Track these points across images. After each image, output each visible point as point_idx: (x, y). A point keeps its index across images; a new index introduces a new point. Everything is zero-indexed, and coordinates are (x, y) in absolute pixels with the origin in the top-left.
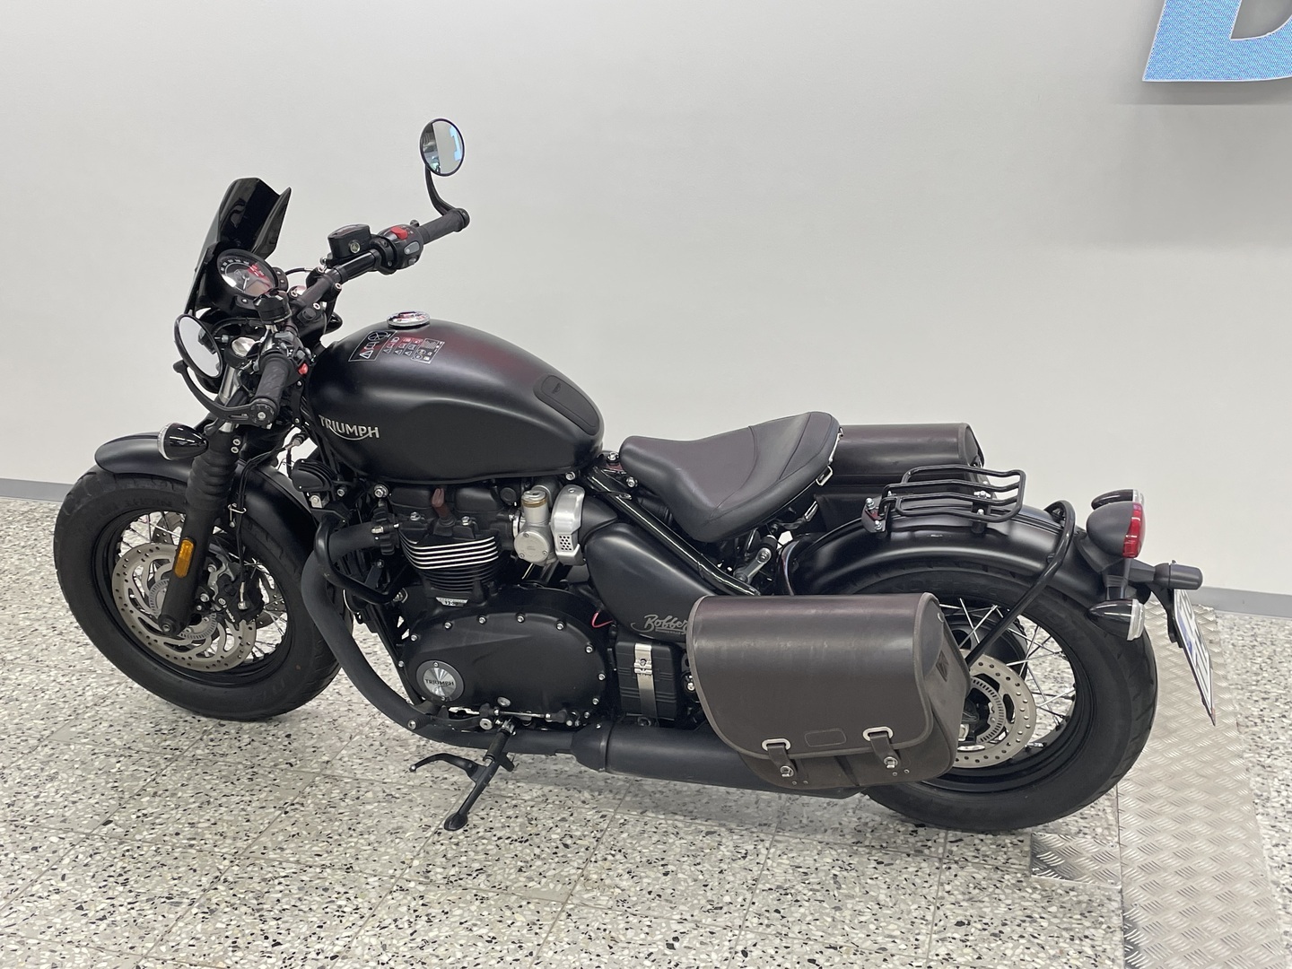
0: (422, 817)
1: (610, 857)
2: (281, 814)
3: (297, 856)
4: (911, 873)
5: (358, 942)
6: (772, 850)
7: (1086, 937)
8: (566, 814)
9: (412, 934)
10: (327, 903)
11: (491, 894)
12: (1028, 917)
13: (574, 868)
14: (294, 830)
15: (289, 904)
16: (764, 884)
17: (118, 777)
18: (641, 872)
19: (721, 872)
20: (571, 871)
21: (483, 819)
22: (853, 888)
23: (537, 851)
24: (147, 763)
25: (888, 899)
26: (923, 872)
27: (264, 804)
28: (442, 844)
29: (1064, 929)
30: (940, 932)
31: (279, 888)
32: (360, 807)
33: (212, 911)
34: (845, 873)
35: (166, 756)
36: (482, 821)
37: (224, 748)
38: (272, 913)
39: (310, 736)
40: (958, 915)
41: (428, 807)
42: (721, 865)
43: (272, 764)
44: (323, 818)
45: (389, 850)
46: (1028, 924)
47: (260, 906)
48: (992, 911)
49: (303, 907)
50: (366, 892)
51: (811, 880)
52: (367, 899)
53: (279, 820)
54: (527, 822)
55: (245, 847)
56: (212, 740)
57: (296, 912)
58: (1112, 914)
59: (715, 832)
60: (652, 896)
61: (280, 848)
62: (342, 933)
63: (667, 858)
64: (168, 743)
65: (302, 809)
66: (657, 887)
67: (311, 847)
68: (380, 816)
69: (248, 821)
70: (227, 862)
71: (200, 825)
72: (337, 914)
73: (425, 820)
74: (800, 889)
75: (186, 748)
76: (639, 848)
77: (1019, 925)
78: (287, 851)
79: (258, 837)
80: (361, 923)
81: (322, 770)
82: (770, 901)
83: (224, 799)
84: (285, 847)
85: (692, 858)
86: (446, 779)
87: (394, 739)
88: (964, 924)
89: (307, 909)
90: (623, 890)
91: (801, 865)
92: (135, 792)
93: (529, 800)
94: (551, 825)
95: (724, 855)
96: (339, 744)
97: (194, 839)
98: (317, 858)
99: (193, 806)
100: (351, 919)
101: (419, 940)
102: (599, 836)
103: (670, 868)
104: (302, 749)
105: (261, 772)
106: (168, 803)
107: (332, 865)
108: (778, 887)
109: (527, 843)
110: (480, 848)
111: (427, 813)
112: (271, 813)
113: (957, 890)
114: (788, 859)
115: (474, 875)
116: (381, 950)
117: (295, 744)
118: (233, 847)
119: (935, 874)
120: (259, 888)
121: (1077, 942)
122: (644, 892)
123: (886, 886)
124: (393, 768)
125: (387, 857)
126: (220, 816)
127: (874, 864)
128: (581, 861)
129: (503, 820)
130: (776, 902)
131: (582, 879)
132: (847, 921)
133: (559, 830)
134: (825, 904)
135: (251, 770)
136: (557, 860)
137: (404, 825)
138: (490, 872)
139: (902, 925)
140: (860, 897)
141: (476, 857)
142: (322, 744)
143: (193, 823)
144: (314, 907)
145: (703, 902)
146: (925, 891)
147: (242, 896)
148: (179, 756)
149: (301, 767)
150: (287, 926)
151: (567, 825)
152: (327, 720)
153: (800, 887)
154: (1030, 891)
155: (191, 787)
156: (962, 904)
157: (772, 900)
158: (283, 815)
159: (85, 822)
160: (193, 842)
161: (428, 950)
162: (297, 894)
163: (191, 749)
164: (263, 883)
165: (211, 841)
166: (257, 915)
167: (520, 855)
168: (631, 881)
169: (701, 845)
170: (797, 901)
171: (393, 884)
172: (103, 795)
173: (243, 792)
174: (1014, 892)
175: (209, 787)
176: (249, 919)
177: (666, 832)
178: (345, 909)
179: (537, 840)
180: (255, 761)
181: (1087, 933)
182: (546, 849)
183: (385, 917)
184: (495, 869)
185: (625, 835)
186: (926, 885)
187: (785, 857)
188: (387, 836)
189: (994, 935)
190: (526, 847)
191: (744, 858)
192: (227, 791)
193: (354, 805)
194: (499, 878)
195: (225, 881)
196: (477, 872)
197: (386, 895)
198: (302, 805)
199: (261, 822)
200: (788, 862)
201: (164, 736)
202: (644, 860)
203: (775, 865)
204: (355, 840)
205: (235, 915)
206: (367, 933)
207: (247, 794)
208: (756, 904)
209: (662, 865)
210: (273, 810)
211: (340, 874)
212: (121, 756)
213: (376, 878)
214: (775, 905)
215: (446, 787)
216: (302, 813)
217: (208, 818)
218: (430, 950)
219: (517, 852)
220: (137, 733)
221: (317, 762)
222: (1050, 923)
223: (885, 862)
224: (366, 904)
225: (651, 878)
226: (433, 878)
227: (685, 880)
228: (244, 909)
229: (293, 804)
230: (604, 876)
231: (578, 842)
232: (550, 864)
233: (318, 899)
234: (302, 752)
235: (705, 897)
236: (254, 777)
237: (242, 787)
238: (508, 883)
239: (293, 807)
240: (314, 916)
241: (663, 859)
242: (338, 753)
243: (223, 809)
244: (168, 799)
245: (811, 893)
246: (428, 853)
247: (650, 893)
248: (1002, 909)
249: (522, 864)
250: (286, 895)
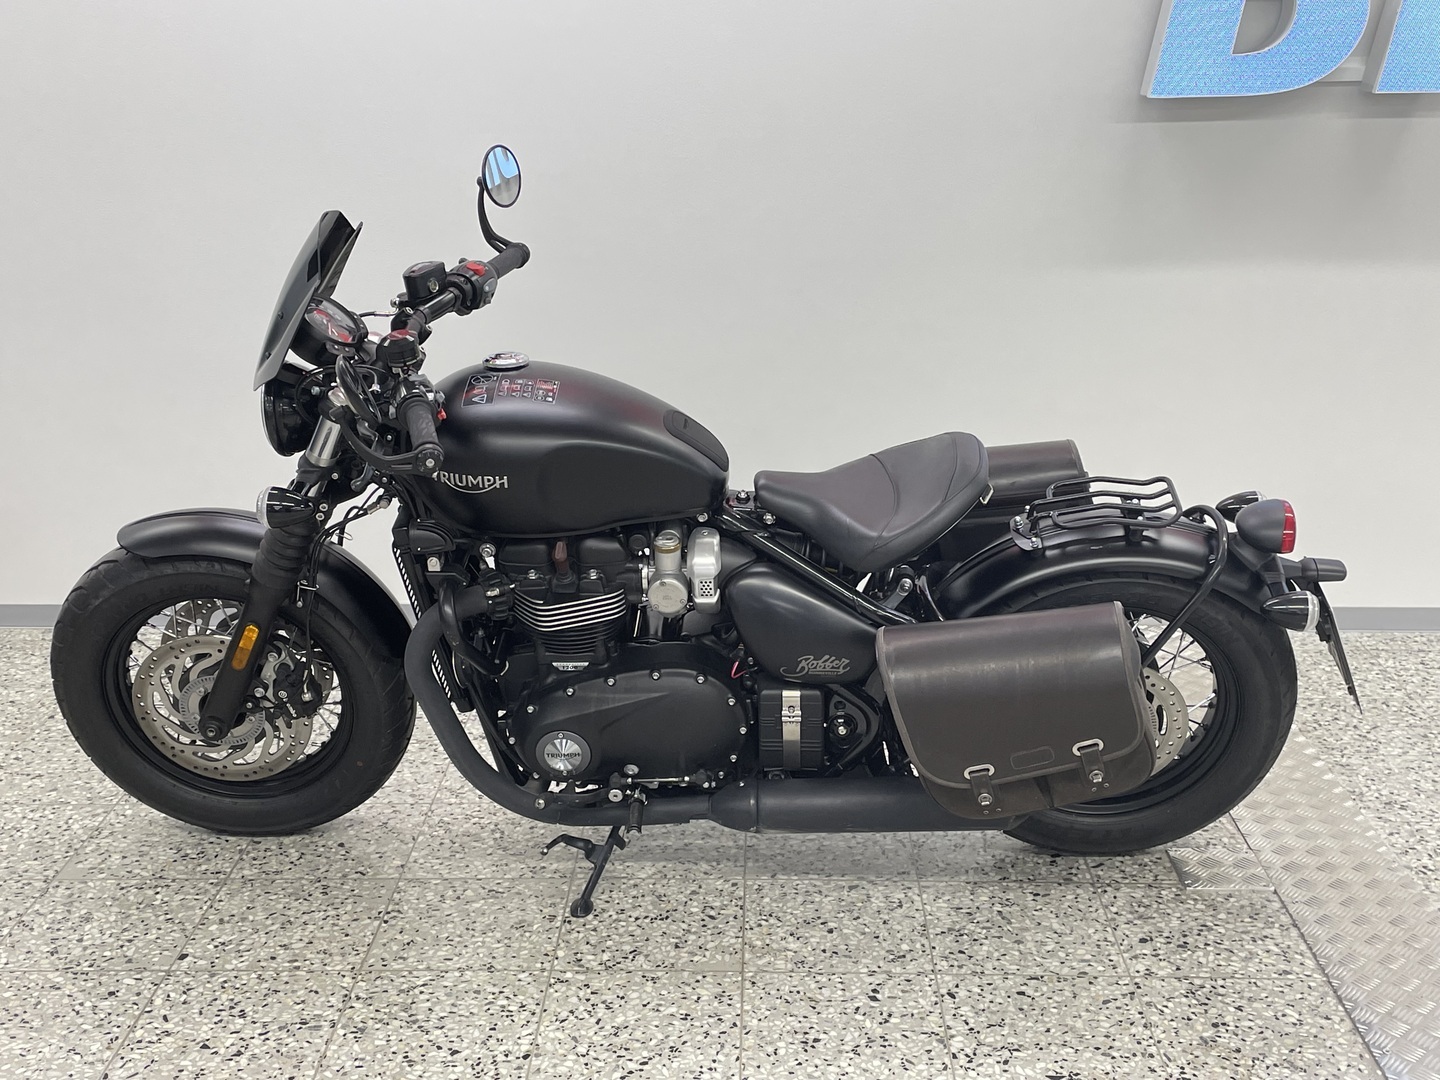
0: (541, 908)
1: (763, 923)
2: (380, 924)
3: (425, 963)
4: (1072, 900)
5: (543, 1038)
6: (925, 896)
7: (1266, 937)
8: (694, 887)
9: (597, 1023)
10: (486, 1005)
11: (659, 974)
12: (1202, 926)
13: (732, 937)
14: (406, 938)
15: (445, 1011)
16: (934, 928)
17: (166, 908)
18: (801, 932)
19: (885, 923)
20: (729, 940)
21: (608, 902)
22: (1024, 921)
23: (684, 926)
24: (192, 891)
25: (1063, 927)
26: (1082, 898)
27: (355, 917)
28: (578, 932)
29: (1242, 932)
30: (1128, 950)
31: (422, 997)
32: (466, 907)
33: (362, 1030)
34: (1007, 908)
35: (211, 881)
36: (607, 905)
37: (274, 865)
38: (431, 1023)
39: (366, 842)
40: (1137, 934)
41: (541, 898)
42: (881, 916)
43: (340, 875)
44: (431, 921)
45: (523, 945)
46: (1206, 933)
47: (413, 1018)
48: (1166, 925)
49: (461, 1012)
50: (523, 989)
51: (979, 919)
52: (528, 995)
53: (382, 930)
54: (657, 900)
55: (360, 961)
56: (255, 859)
57: (458, 1018)
58: (1278, 914)
59: (857, 886)
60: (828, 954)
61: (400, 958)
62: (520, 1032)
63: (822, 916)
64: (204, 867)
65: (401, 916)
66: (828, 944)
67: (435, 953)
68: (493, 912)
69: (347, 935)
70: (348, 980)
71: (293, 946)
72: (503, 1013)
73: (545, 911)
74: (973, 928)
75: (229, 870)
76: (789, 911)
77: (1199, 935)
78: (411, 960)
79: (369, 950)
80: (535, 1019)
81: (400, 874)
82: (949, 944)
83: (306, 917)
84: (405, 955)
85: (848, 913)
86: (544, 867)
87: (464, 835)
88: (1147, 941)
89: (468, 1014)
90: (795, 952)
91: (961, 906)
92: (197, 921)
93: (647, 878)
94: (685, 899)
95: (879, 906)
96: (404, 847)
97: (296, 961)
98: (448, 963)
99: (274, 928)
100: (522, 1017)
101: (608, 1027)
102: (740, 903)
103: (832, 925)
104: (365, 857)
105: (331, 884)
106: (243, 928)
107: (469, 968)
108: (950, 930)
109: (669, 920)
110: (621, 930)
111: (544, 904)
112: (368, 925)
113: (1123, 910)
114: (944, 902)
115: (631, 957)
116: (574, 1043)
117: (354, 853)
118: (346, 963)
119: (1094, 898)
120: (401, 1000)
121: (1260, 942)
122: (818, 951)
123: (1054, 916)
124: (480, 863)
125: (526, 952)
126: (312, 935)
127: (1031, 897)
128: (736, 930)
129: (630, 901)
130: (956, 944)
131: (747, 946)
132: (1035, 953)
133: (695, 904)
134: (1004, 940)
135: (318, 884)
136: (709, 932)
137: (526, 918)
138: (645, 952)
139: (1090, 948)
140: (1034, 929)
141: (622, 940)
142: (385, 849)
143: (285, 945)
144: (475, 1011)
145: (883, 953)
146: (1094, 915)
147: (387, 1010)
148: (226, 879)
149: (375, 874)
150: (455, 1033)
151: (702, 898)
152: (376, 824)
153: (971, 927)
154: (1192, 902)
155: (259, 908)
156: (1135, 922)
157: (950, 941)
158: (384, 925)
159: (156, 959)
160: (296, 964)
161: (624, 1036)
162: (447, 1000)
163: (235, 871)
164: (402, 995)
165: (317, 961)
166: (415, 1027)
167: (668, 932)
168: (798, 942)
169: (850, 900)
170: (975, 940)
171: (549, 977)
172: (160, 929)
173: (325, 908)
174: (1178, 906)
175: (281, 906)
176: (409, 1032)
177: (807, 892)
178: (510, 1008)
179: (677, 915)
180: (318, 874)
181: (1264, 933)
182: (693, 923)
183: (559, 1010)
184: (650, 948)
185: (767, 900)
186: (1091, 909)
187: (940, 901)
188: (513, 931)
189: (1179, 946)
190: (670, 924)
191: (901, 906)
192: (305, 908)
193: (458, 905)
194: (659, 957)
195: (358, 998)
196: (633, 954)
197: (547, 989)
198: (399, 911)
199: (363, 934)
200: (946, 905)
201: (195, 861)
202: (800, 920)
203: (934, 909)
204: (481, 939)
205: (390, 1030)
206: (547, 1029)
207: (329, 908)
208: (937, 948)
209: (822, 924)
210: (369, 921)
211: (484, 975)
212: (156, 887)
213: (526, 974)
214: (956, 947)
215: (549, 876)
216: (405, 920)
217: (299, 938)
218: (626, 1035)
219: (664, 930)
220: (160, 861)
221: (390, 868)
222: (1227, 929)
223: (1042, 893)
224: (530, 1001)
225: (816, 936)
226: (588, 966)
227: (853, 935)
228: (397, 1023)
229: (389, 913)
230: (768, 942)
231: (722, 912)
232: (705, 936)
233: (473, 1002)
234: (368, 860)
235: (883, 949)
236: (327, 891)
237: (319, 902)
238: (672, 961)
239: (390, 915)
240: (480, 1019)
241: (819, 918)
242: (409, 856)
243: (311, 927)
244: (240, 924)
245: (985, 931)
246: (568, 942)
247: (824, 951)
248: (1175, 923)
249: (677, 941)
250: (435, 1004)
